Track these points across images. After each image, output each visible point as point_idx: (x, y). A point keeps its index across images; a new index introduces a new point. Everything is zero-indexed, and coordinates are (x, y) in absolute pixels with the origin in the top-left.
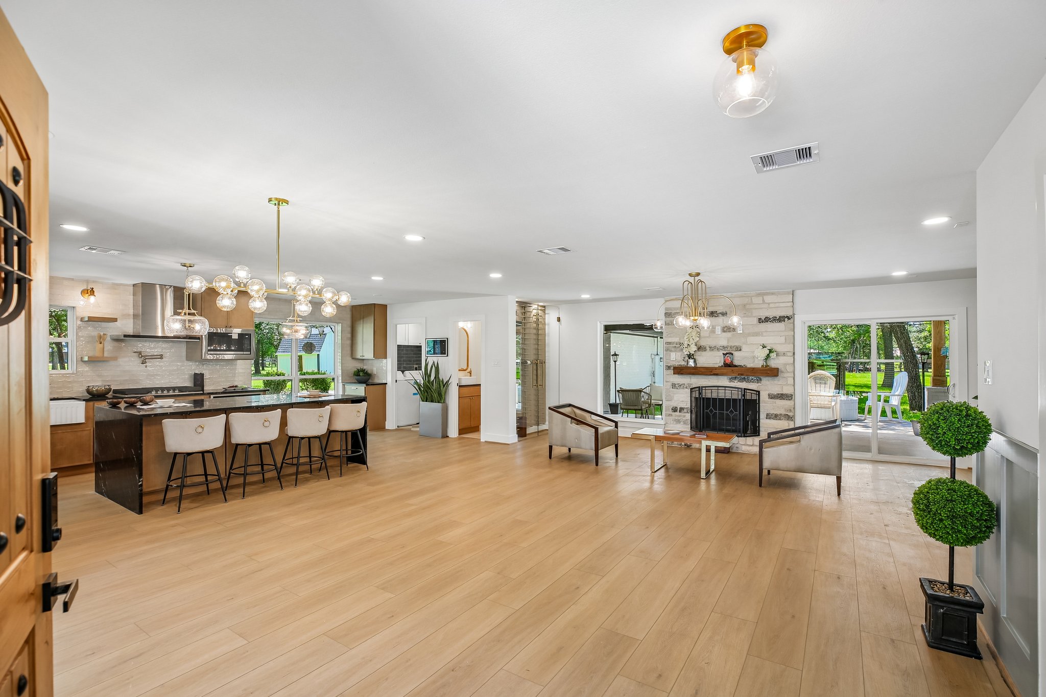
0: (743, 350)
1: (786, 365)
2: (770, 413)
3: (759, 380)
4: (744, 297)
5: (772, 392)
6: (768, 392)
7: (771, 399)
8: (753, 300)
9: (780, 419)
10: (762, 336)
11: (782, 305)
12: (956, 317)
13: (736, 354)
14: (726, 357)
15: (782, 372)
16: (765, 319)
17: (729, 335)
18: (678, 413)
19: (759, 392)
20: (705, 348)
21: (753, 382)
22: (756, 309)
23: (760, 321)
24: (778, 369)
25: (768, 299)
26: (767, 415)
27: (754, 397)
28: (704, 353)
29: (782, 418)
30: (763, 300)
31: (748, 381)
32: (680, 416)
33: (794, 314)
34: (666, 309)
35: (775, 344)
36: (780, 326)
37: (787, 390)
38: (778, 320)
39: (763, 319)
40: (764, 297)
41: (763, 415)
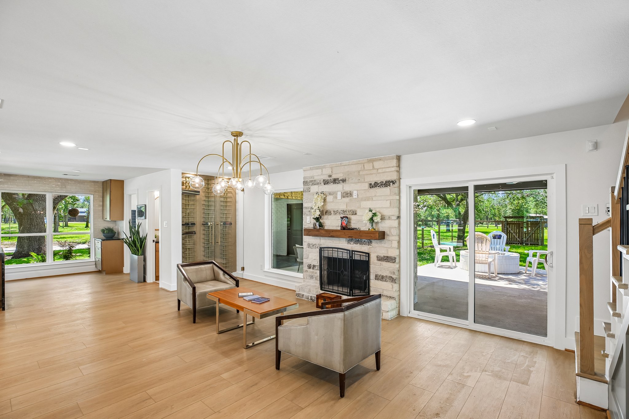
0: (358, 213)
1: (390, 228)
2: (378, 275)
3: (370, 243)
4: (359, 164)
5: (380, 255)
6: (376, 255)
7: (379, 261)
8: (365, 166)
9: (386, 281)
10: (372, 200)
11: (388, 170)
12: (554, 176)
13: (353, 218)
14: (343, 221)
15: (388, 235)
16: (374, 184)
17: (347, 200)
18: (311, 270)
19: (369, 254)
20: (330, 212)
21: (365, 244)
22: (367, 174)
23: (371, 186)
24: (384, 232)
25: (377, 164)
26: (376, 276)
27: (364, 258)
28: (330, 217)
29: (388, 279)
30: (373, 167)
31: (361, 243)
32: (313, 272)
33: (400, 179)
34: (304, 178)
35: (382, 208)
36: (386, 191)
37: (393, 253)
38: (384, 185)
39: (373, 184)
40: (374, 163)
41: (372, 277)
